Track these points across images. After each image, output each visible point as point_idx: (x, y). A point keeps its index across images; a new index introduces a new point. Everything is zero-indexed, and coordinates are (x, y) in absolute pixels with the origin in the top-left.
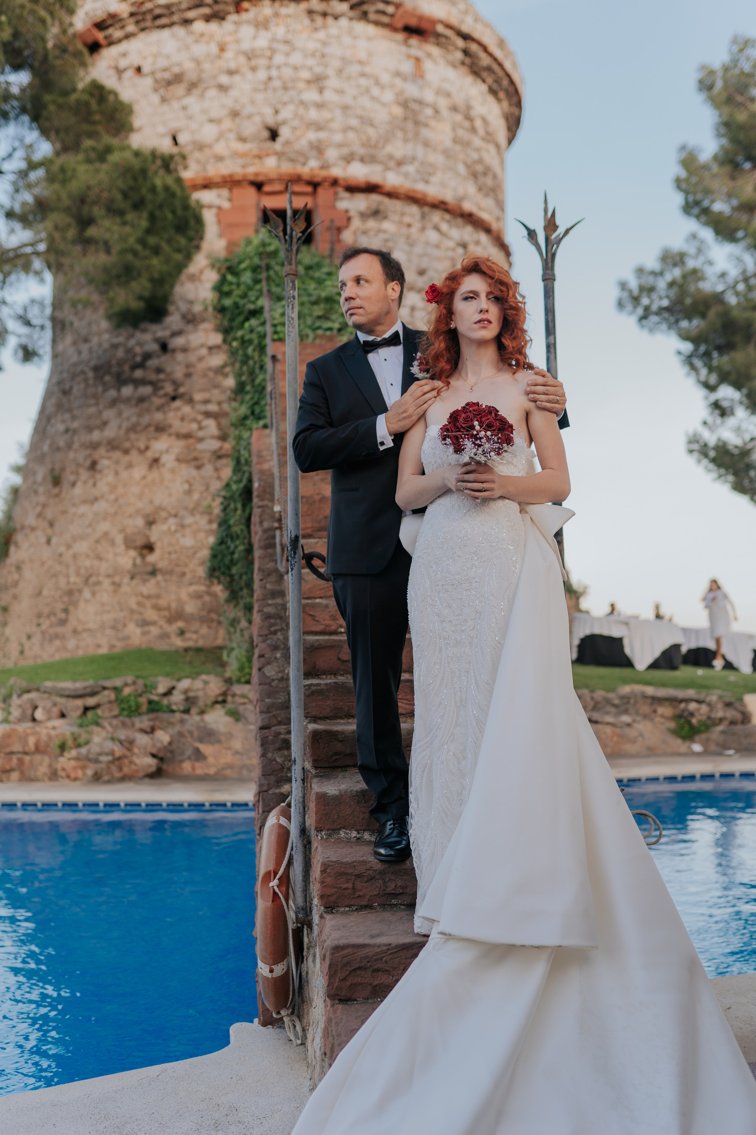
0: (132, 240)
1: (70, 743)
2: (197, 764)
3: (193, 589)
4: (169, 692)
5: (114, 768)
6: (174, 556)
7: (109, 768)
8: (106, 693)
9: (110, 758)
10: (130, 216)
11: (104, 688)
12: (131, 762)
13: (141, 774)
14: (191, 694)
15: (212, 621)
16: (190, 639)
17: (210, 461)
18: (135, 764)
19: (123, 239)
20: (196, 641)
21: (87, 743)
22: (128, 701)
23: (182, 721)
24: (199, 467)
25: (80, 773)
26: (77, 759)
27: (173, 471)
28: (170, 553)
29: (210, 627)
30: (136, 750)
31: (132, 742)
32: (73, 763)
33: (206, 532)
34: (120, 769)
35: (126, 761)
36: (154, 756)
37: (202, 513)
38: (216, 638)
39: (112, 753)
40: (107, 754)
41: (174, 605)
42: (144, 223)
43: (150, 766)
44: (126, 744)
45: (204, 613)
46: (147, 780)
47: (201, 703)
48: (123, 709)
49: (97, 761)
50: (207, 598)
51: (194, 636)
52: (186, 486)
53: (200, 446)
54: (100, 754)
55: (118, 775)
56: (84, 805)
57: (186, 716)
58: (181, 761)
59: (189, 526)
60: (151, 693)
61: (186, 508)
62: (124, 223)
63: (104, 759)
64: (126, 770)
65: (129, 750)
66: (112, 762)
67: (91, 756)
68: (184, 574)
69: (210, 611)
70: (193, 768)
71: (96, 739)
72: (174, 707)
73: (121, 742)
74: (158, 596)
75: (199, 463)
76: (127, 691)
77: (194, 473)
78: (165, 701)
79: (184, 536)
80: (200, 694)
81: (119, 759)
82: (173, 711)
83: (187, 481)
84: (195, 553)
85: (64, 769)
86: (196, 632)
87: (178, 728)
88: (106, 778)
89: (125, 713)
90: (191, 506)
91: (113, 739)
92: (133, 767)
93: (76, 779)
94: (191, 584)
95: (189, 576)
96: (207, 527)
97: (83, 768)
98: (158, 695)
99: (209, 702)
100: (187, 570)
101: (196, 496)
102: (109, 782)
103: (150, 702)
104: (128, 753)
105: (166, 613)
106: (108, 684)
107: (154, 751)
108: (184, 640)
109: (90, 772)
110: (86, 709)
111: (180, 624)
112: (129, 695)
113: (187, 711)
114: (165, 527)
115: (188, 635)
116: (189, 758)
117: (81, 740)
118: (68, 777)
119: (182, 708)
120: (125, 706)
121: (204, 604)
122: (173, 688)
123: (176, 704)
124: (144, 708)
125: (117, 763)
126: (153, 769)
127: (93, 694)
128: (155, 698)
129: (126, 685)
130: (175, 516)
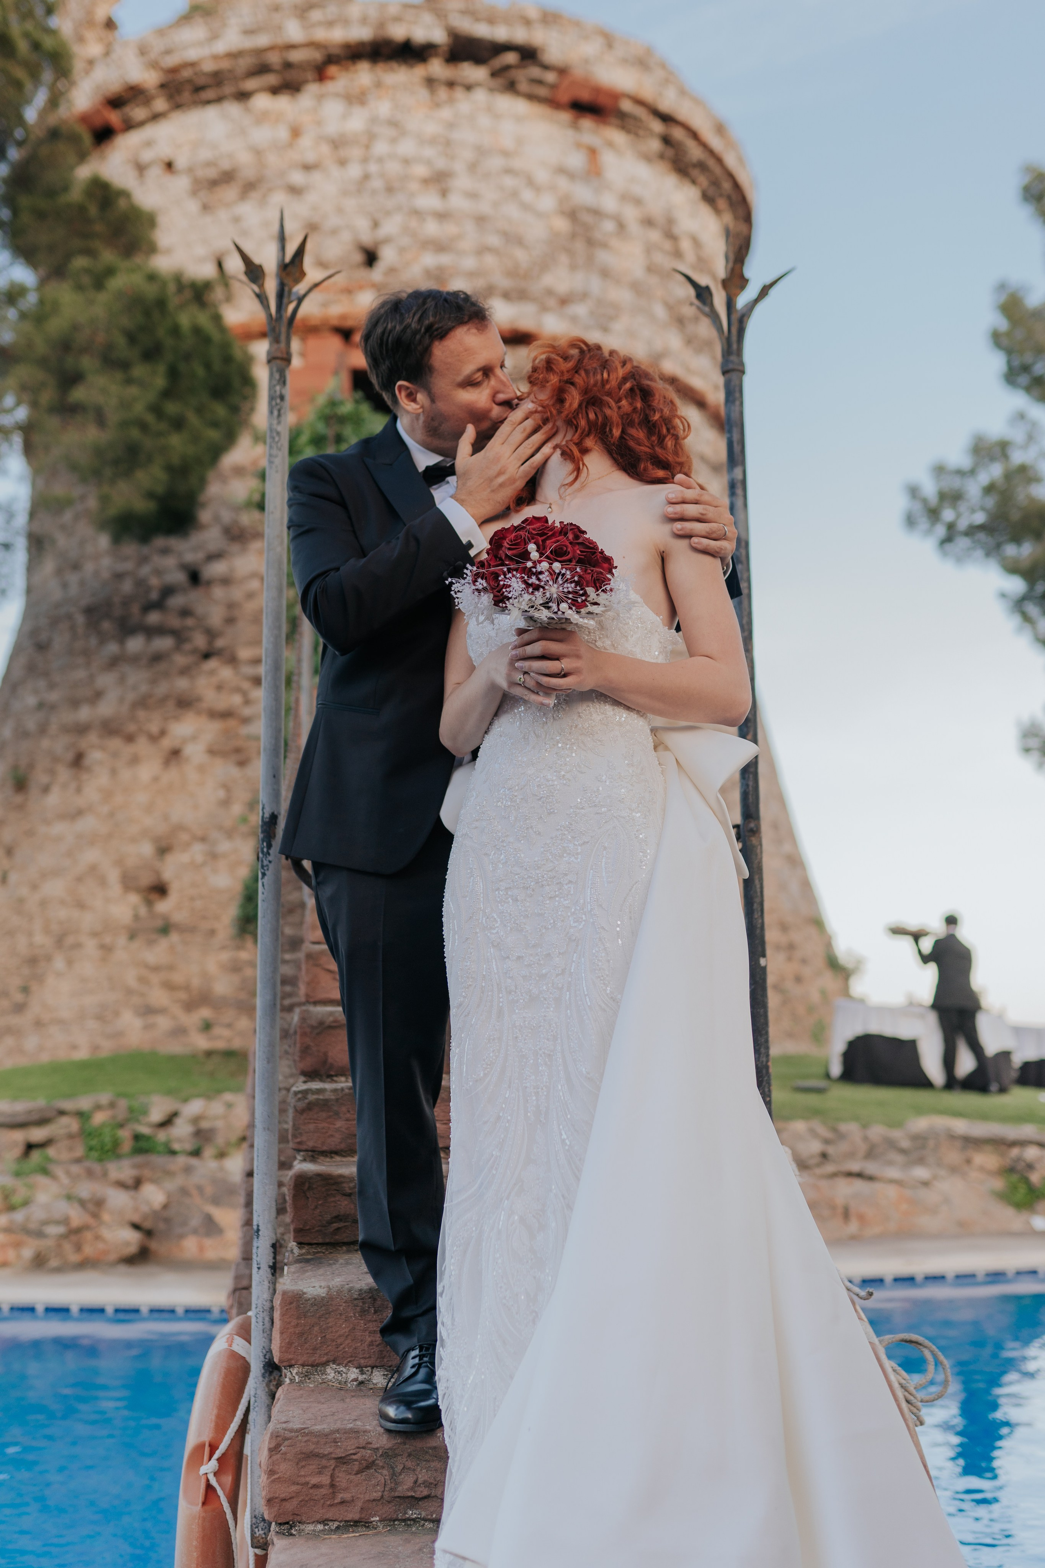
0: (139, 408)
2: (208, 1242)
3: (224, 956)
4: (167, 1122)
5: (68, 1247)
6: (199, 904)
7: (59, 1246)
8: (64, 1120)
9: (61, 1230)
10: (139, 371)
11: (62, 1113)
12: (98, 1238)
13: (113, 1257)
14: (205, 1125)
16: (217, 1037)
17: (259, 755)
18: (104, 1241)
19: (125, 405)
20: (230, 1041)
21: (26, 1203)
22: (100, 1135)
23: (188, 1170)
24: (241, 764)
25: (11, 1255)
26: (7, 1230)
27: (201, 769)
28: (192, 899)
29: (251, 1020)
30: (106, 1217)
31: (100, 1203)
32: (1, 1238)
34: (78, 1248)
35: (88, 1235)
36: (136, 1227)
39: (66, 1221)
40: (58, 1222)
41: (195, 982)
42: (160, 382)
43: (128, 1244)
44: (90, 1206)
46: (123, 1268)
47: (220, 1140)
48: (91, 1149)
49: (40, 1234)
51: (226, 1033)
52: (221, 794)
53: (245, 730)
54: (46, 1222)
55: (74, 1258)
56: (11, 1309)
57: (194, 1161)
58: (181, 1237)
59: (224, 855)
60: (138, 1121)
61: (220, 828)
62: (129, 381)
63: (54, 1230)
64: (89, 1250)
65: (96, 1216)
66: (65, 1236)
67: (33, 1226)
68: (213, 932)
70: (201, 1249)
71: (42, 1198)
72: (176, 1147)
73: (82, 1203)
75: (241, 757)
76: (99, 1118)
77: (234, 772)
78: (162, 1136)
79: (215, 872)
80: (219, 1124)
81: (78, 1231)
82: (173, 1153)
83: (224, 786)
86: (229, 1026)
87: (179, 1181)
88: (54, 1263)
89: (95, 1154)
90: (229, 824)
91: (69, 1197)
92: (101, 1246)
94: (221, 949)
95: (221, 935)
97: (18, 1245)
98: (149, 1125)
99: (234, 1138)
100: (218, 926)
101: (236, 810)
102: (58, 1270)
103: (137, 1137)
104: (91, 1221)
105: (183, 995)
106: (67, 1105)
107: (136, 1218)
108: (209, 1039)
109: (28, 1253)
110: (30, 1147)
111: (205, 1013)
112: (103, 1125)
113: (196, 1153)
114: (186, 858)
115: (217, 1031)
116: (195, 1232)
117: (16, 1199)
119: (188, 1146)
120: (94, 1142)
121: (243, 980)
122: (175, 1114)
123: (180, 1140)
124: (127, 1145)
125: (74, 1238)
126: (133, 1249)
127: (42, 1122)
128: (145, 1130)
129: (98, 1107)
130: (203, 839)
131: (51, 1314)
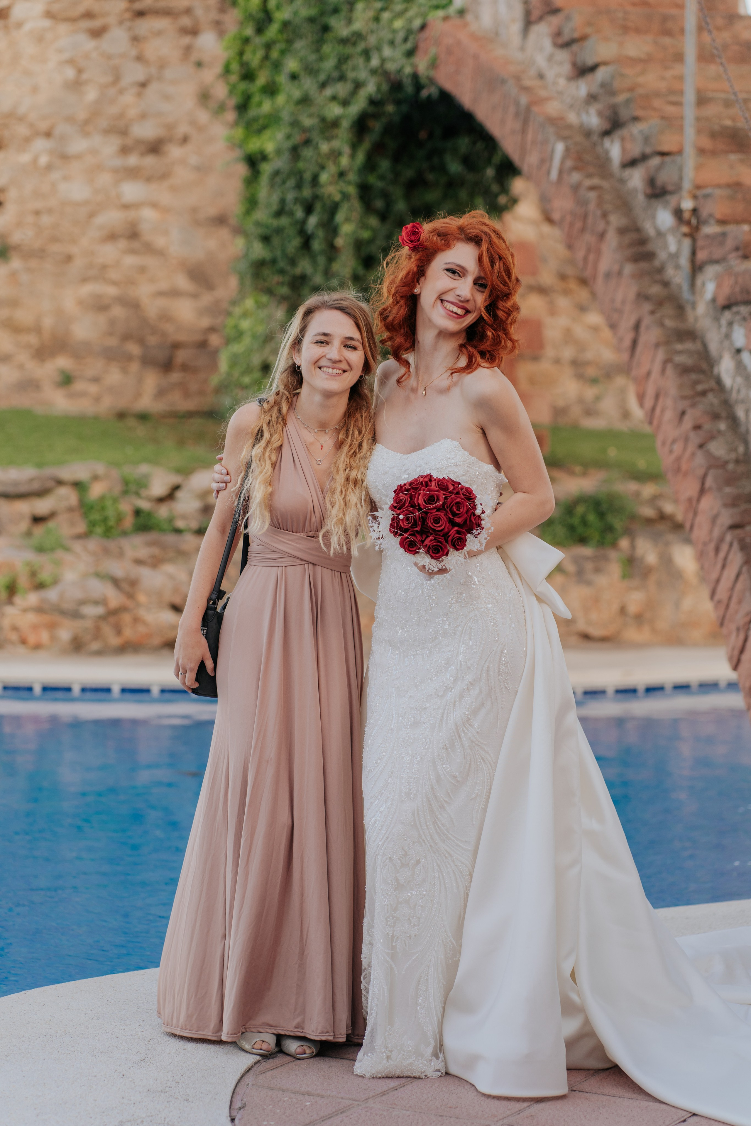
1: (23, 581)
3: (88, 289)
4: (170, 496)
5: (107, 630)
6: (46, 220)
7: (98, 628)
8: (63, 491)
9: (100, 610)
11: (60, 483)
12: (136, 620)
15: (129, 358)
16: (83, 394)
17: (121, 22)
18: (144, 623)
20: (97, 399)
21: (56, 582)
22: (103, 509)
24: (97, 33)
25: (45, 636)
26: (39, 610)
27: (40, 38)
28: (37, 213)
29: (124, 371)
30: (142, 598)
31: (134, 583)
32: (31, 618)
33: (116, 171)
34: (119, 631)
35: (126, 618)
36: (176, 608)
37: (108, 131)
38: (138, 395)
39: (102, 602)
40: (96, 603)
41: (48, 322)
44: (125, 586)
45: (113, 342)
48: (93, 524)
49: (76, 615)
50: (118, 311)
51: (93, 389)
52: (70, 73)
54: (83, 602)
55: (114, 641)
56: (84, 690)
59: (78, 157)
60: (137, 494)
61: (70, 119)
63: (92, 611)
64: (128, 633)
65: (130, 596)
66: (103, 618)
67: (65, 606)
68: (69, 258)
69: (126, 337)
71: (70, 576)
72: (180, 524)
73: (116, 582)
74: (14, 303)
75: (96, 24)
76: (96, 491)
77: (89, 44)
78: (163, 511)
79: (66, 178)
81: (114, 612)
82: (178, 531)
83: (71, 62)
84: (92, 215)
85: (15, 628)
86: (96, 380)
88: (95, 646)
89: (99, 530)
90: (82, 115)
91: (98, 575)
92: (141, 629)
93: (38, 647)
94: (85, 280)
95: (79, 263)
96: (118, 162)
97: (52, 626)
98: (149, 499)
100: (74, 250)
101: (91, 95)
102: (99, 653)
103: (138, 512)
104: (128, 603)
105: (33, 339)
106: (67, 473)
107: (177, 600)
108: (71, 396)
109: (65, 635)
110: (37, 520)
111: (63, 362)
112: (102, 498)
113: (200, 531)
114: (25, 158)
115: (79, 386)
117: (45, 576)
118: (23, 642)
119: (194, 525)
120: (95, 516)
121: (112, 322)
122: (176, 488)
123: (184, 517)
124: (129, 522)
125: (112, 619)
127: (41, 493)
128: (145, 505)
129: (96, 478)
130: (48, 134)
131: (128, 695)
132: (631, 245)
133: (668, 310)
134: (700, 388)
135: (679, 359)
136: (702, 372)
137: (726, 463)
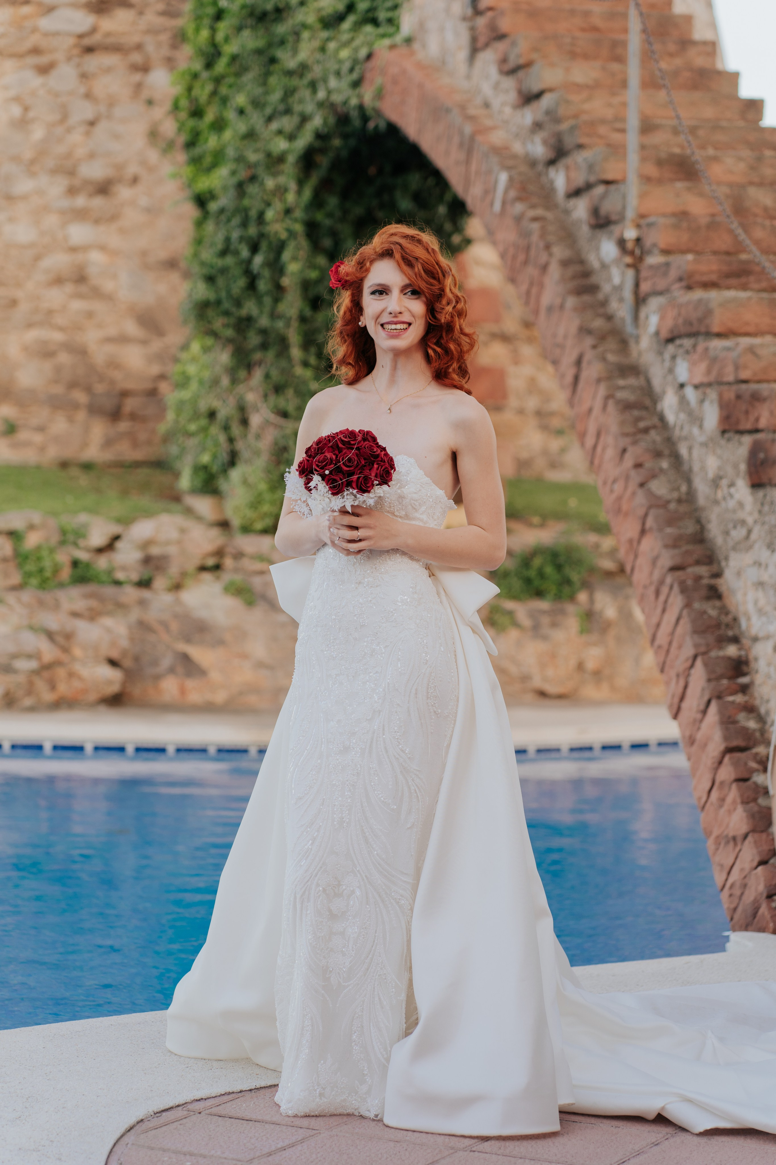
2: (191, 684)
3: (33, 335)
4: (110, 546)
5: (41, 685)
7: (31, 683)
9: (33, 664)
12: (71, 675)
13: (93, 697)
14: (155, 551)
15: (76, 406)
16: (27, 444)
17: (69, 59)
18: (80, 678)
20: (42, 449)
22: (39, 559)
23: (142, 603)
24: (44, 70)
29: (71, 420)
30: (77, 652)
31: (69, 636)
33: (62, 212)
34: (53, 687)
35: (61, 673)
36: (113, 663)
37: (55, 171)
38: (85, 445)
39: (36, 655)
40: (29, 657)
43: (110, 682)
44: (60, 639)
45: (59, 390)
46: (103, 709)
47: (174, 570)
48: (28, 575)
49: (8, 669)
50: (64, 358)
51: (38, 438)
52: (16, 111)
53: (45, 23)
54: (15, 656)
55: (48, 697)
57: (145, 594)
58: (157, 678)
59: (24, 198)
60: (76, 544)
61: (16, 159)
63: (24, 665)
64: (63, 688)
65: (66, 650)
66: (36, 672)
68: (14, 303)
69: (73, 385)
70: (183, 691)
72: (120, 576)
73: (50, 635)
75: (44, 60)
76: (32, 540)
77: (36, 81)
78: (102, 562)
79: (11, 220)
80: (172, 550)
81: (48, 667)
82: (118, 583)
83: (17, 99)
84: (38, 258)
86: (41, 429)
87: (135, 614)
88: (28, 702)
89: (34, 581)
90: (28, 154)
91: (32, 628)
92: (77, 684)
94: (30, 325)
95: (24, 307)
96: (66, 203)
98: (88, 550)
99: (191, 566)
100: (19, 294)
101: (38, 133)
102: (32, 709)
103: (75, 563)
104: (64, 657)
107: (115, 654)
108: (15, 446)
112: (39, 548)
113: (145, 584)
115: (23, 435)
116: (172, 670)
119: (135, 577)
120: (30, 567)
121: (58, 369)
122: (117, 538)
123: (124, 568)
124: (66, 573)
125: (46, 674)
126: (115, 688)
128: (83, 556)
129: (31, 527)
131: (60, 753)
132: (574, 277)
133: (611, 344)
134: (642, 425)
135: (621, 395)
136: (646, 408)
137: (668, 502)
